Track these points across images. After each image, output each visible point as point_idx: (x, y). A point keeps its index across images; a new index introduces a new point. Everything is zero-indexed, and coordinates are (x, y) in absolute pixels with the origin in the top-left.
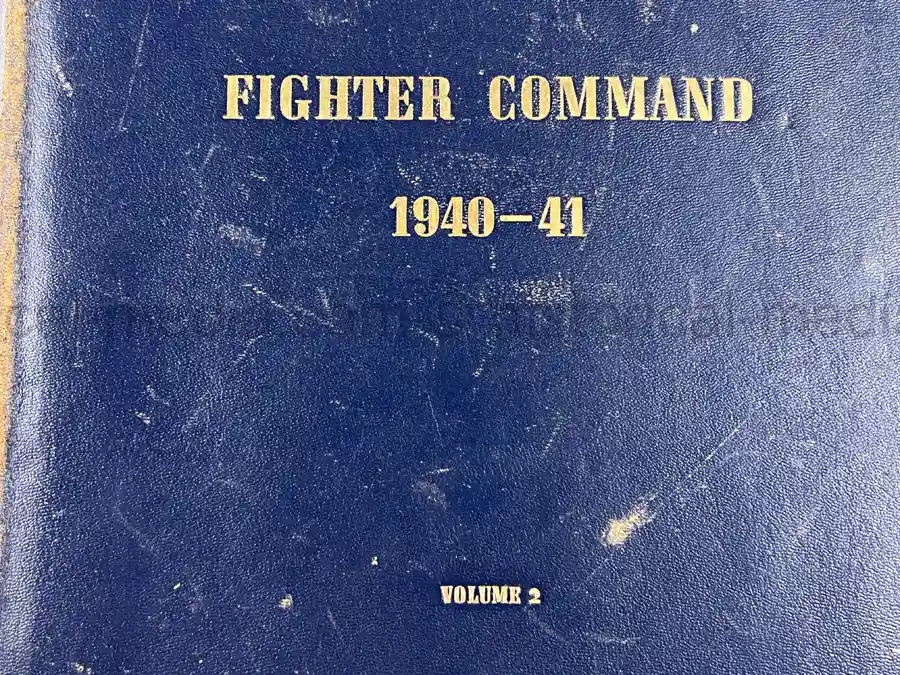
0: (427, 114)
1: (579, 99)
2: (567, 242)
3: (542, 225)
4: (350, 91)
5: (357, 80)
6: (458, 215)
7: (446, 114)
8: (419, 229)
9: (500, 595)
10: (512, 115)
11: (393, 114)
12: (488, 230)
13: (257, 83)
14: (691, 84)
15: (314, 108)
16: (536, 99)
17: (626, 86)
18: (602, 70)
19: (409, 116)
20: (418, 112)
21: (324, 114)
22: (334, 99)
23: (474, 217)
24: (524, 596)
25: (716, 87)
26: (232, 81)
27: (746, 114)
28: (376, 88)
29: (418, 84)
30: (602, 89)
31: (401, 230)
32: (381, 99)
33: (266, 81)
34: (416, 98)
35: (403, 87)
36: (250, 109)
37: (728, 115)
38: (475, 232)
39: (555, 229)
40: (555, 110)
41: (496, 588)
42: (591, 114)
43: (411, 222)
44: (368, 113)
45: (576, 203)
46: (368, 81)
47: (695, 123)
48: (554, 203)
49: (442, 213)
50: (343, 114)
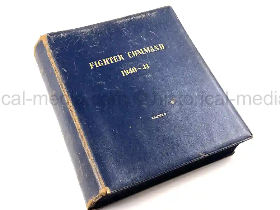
0: (121, 60)
1: (141, 52)
2: (148, 69)
3: (143, 68)
4: (108, 60)
5: (108, 58)
6: (131, 71)
7: (123, 59)
8: (126, 74)
9: (160, 116)
10: (132, 56)
11: (116, 61)
12: (136, 71)
13: (94, 63)
14: (155, 46)
15: (104, 64)
16: (135, 54)
17: (146, 49)
18: (142, 48)
19: (118, 61)
20: (119, 60)
21: (106, 64)
22: (106, 62)
23: (134, 70)
24: (164, 114)
25: (158, 46)
26: (90, 64)
27: (164, 48)
28: (112, 59)
29: (118, 57)
30: (143, 50)
31: (124, 75)
32: (113, 60)
33: (95, 62)
34: (118, 58)
35: (115, 58)
36: (94, 66)
37: (162, 49)
38: (134, 72)
39: (145, 68)
40: (138, 55)
41: (159, 115)
42: (143, 54)
43: (125, 73)
44: (112, 62)
45: (147, 64)
46: (110, 58)
47: (158, 51)
48: (144, 65)
49: (129, 71)
50: (108, 63)
